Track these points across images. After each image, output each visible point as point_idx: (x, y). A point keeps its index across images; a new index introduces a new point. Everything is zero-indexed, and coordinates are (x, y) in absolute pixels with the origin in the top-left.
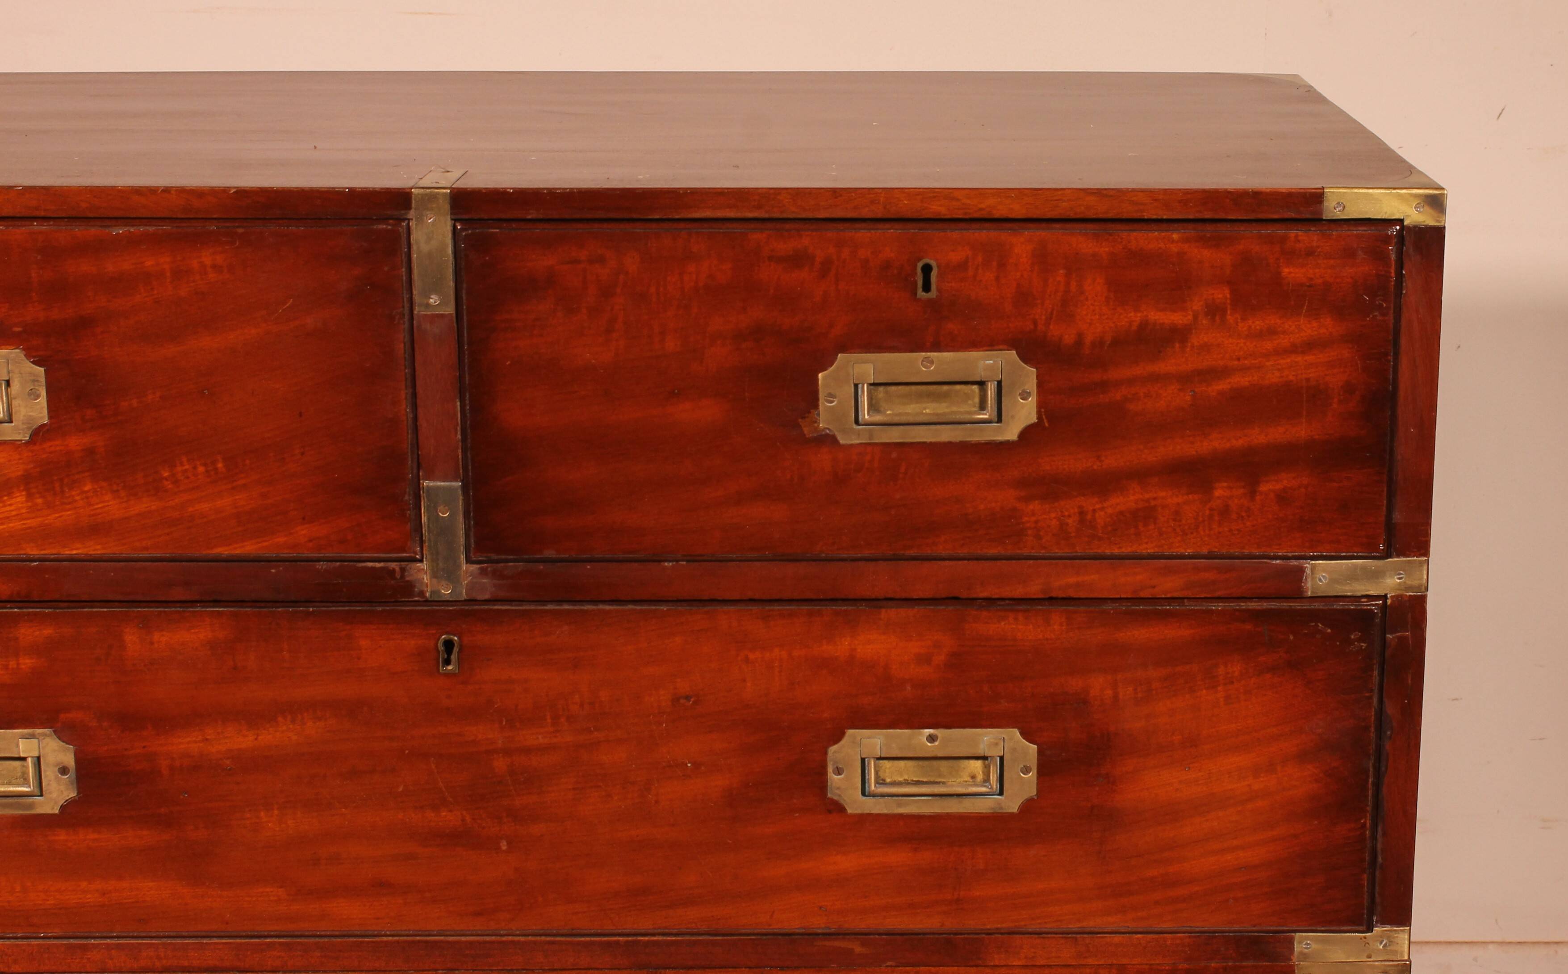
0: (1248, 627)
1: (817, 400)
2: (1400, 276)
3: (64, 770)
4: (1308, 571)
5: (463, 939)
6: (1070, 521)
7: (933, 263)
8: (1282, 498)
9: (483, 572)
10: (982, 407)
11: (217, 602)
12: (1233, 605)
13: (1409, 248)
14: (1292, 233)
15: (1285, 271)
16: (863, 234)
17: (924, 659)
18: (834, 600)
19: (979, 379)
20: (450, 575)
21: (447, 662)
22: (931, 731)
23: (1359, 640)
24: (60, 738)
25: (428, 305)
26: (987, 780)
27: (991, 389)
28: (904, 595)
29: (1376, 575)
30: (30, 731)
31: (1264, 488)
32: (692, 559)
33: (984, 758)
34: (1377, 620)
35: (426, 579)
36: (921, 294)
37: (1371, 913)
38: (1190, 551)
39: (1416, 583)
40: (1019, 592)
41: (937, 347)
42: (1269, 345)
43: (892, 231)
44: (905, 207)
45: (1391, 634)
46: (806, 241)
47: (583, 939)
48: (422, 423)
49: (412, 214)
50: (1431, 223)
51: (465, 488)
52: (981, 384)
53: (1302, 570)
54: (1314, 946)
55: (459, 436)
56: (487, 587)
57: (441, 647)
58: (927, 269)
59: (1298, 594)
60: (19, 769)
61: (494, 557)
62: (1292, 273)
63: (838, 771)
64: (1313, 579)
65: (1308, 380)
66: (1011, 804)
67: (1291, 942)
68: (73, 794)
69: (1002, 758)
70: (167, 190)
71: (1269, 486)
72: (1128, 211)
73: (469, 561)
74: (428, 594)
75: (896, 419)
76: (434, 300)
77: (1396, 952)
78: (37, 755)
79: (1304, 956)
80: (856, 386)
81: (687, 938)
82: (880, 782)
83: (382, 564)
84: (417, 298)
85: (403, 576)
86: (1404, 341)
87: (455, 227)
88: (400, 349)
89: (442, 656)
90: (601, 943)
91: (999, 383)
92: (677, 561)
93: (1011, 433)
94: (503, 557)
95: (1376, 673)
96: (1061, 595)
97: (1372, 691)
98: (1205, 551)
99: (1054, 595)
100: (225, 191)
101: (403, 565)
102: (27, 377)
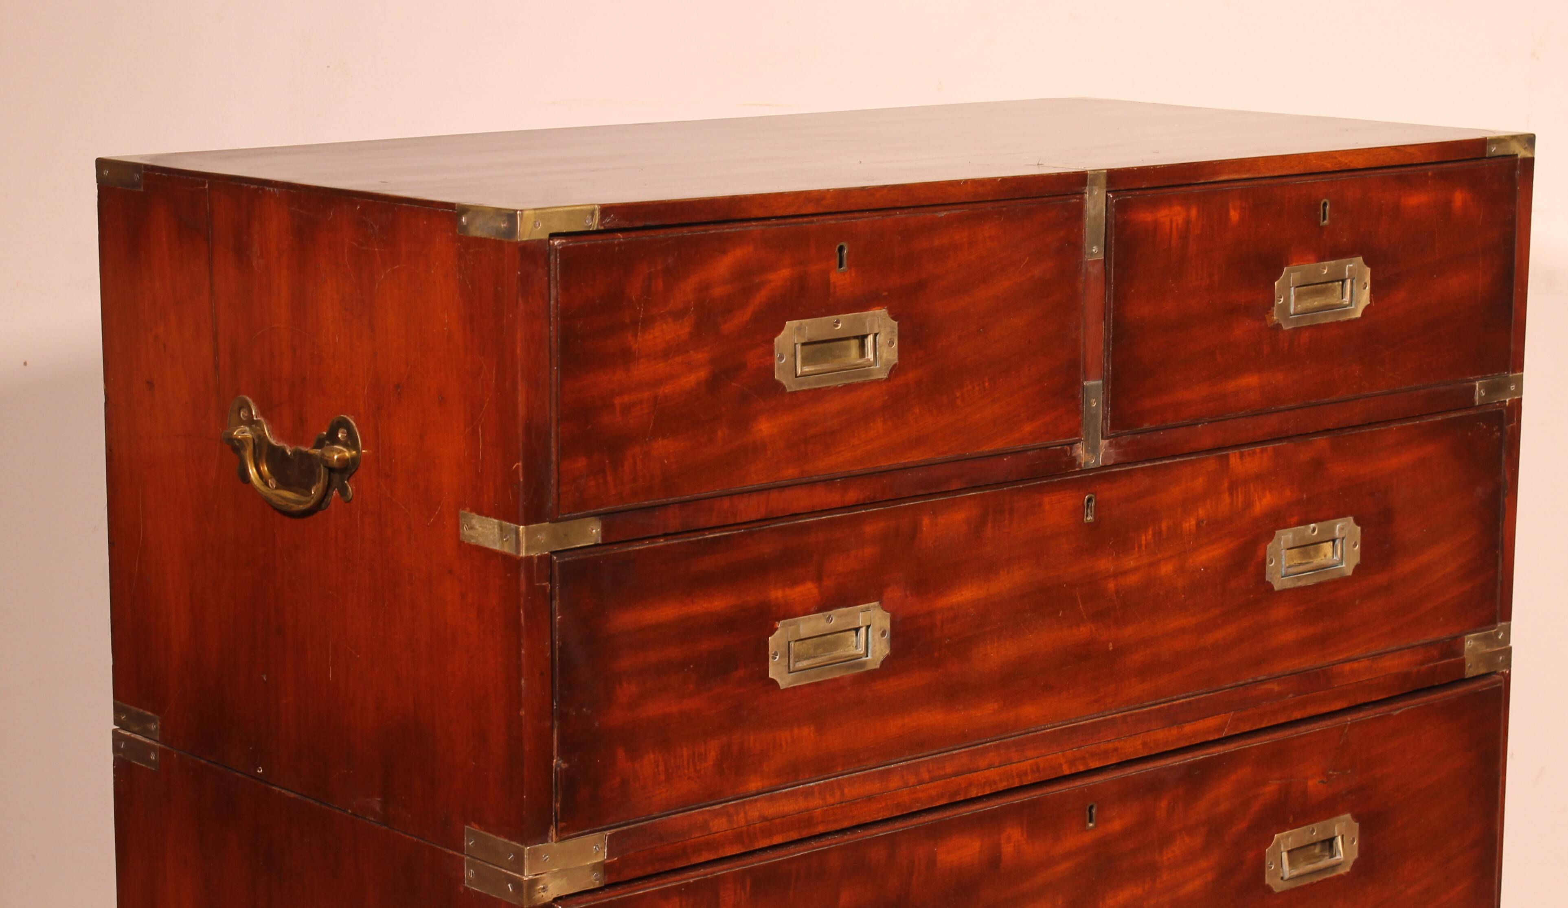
1: (1274, 300)
3: (883, 633)
4: (1477, 388)
7: (1328, 201)
9: (1111, 445)
10: (1344, 296)
12: (1445, 416)
13: (1520, 171)
18: (1274, 440)
19: (1343, 277)
20: (1093, 449)
21: (1087, 515)
22: (1313, 525)
23: (1497, 431)
24: (882, 608)
25: (1092, 254)
26: (1334, 555)
27: (1348, 284)
29: (1503, 388)
30: (867, 605)
32: (1211, 420)
33: (1334, 540)
34: (1504, 417)
35: (1082, 454)
36: (1321, 222)
37: (1498, 616)
39: (1518, 390)
41: (1330, 257)
44: (1316, 164)
45: (1508, 425)
47: (1145, 709)
49: (1087, 189)
50: (1529, 156)
51: (1104, 385)
52: (1342, 281)
53: (1474, 389)
54: (1472, 642)
55: (1103, 347)
56: (1113, 456)
57: (1085, 504)
58: (1325, 205)
59: (1472, 405)
60: (854, 638)
61: (1118, 432)
63: (1271, 561)
64: (1478, 394)
66: (1348, 568)
67: (1464, 640)
68: (888, 651)
69: (1343, 539)
70: (964, 181)
72: (1408, 159)
73: (1104, 437)
74: (1083, 465)
76: (1094, 250)
77: (1505, 640)
78: (867, 623)
79: (1468, 650)
80: (1290, 288)
81: (1196, 698)
82: (1290, 565)
83: (1060, 448)
84: (1087, 249)
85: (1071, 454)
86: (1517, 235)
87: (1107, 197)
89: (1084, 511)
91: (1352, 279)
92: (1204, 423)
93: (1357, 312)
94: (1124, 431)
96: (1374, 420)
101: (1071, 446)
102: (888, 329)
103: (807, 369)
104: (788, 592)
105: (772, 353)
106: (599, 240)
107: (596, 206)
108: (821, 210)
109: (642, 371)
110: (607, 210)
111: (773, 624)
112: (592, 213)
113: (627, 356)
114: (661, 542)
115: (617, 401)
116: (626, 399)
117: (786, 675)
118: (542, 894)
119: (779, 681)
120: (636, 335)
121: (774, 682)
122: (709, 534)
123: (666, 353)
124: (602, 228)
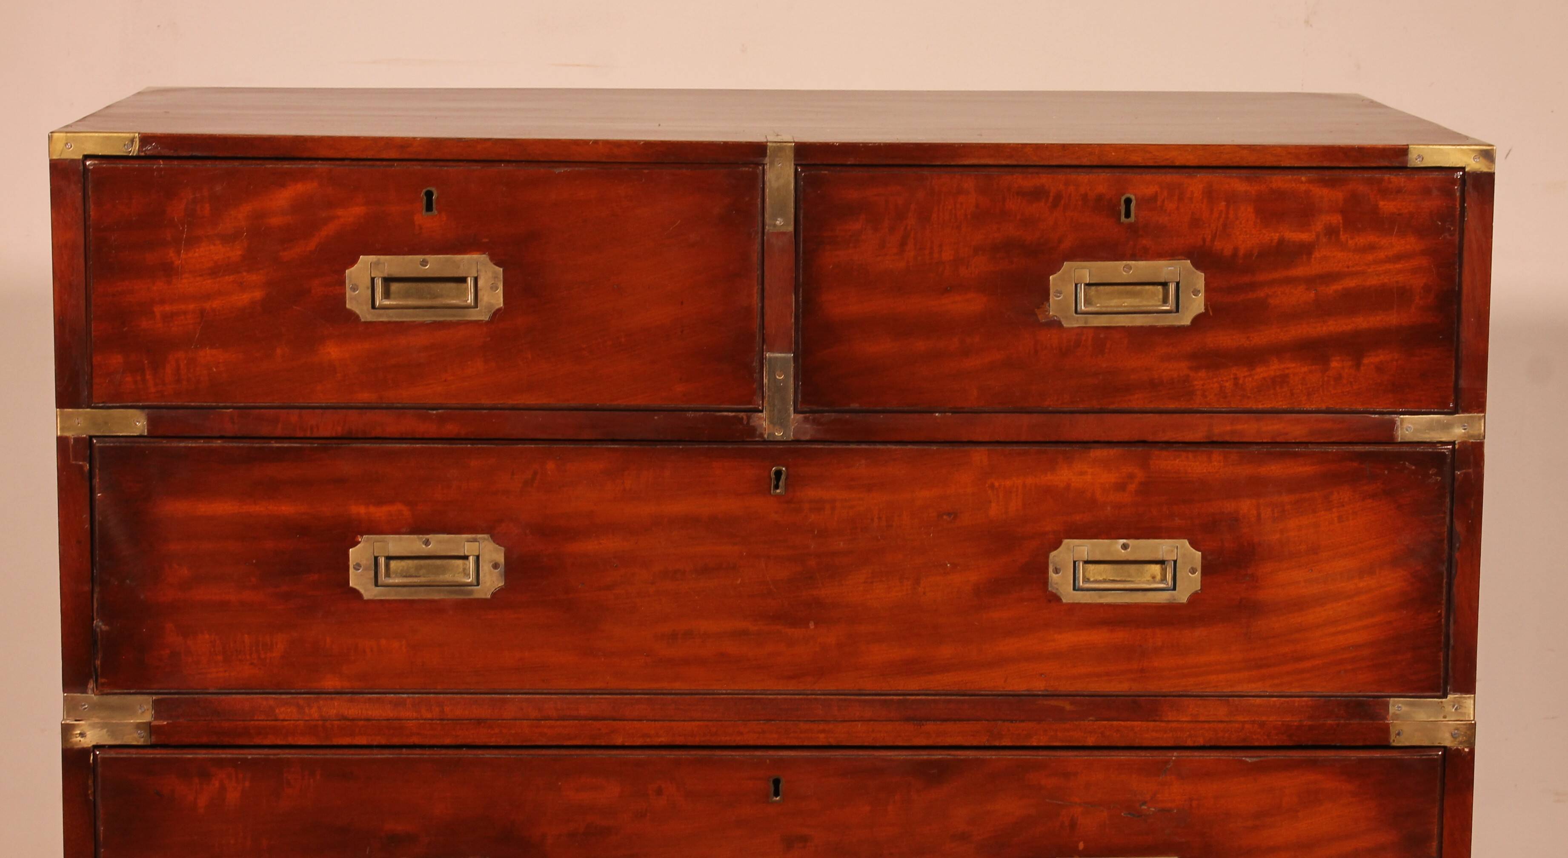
0: (1355, 464)
1: (1049, 295)
2: (1463, 208)
3: (496, 566)
4: (1398, 423)
5: (779, 697)
6: (1227, 384)
7: (1133, 197)
8: (1379, 369)
9: (806, 420)
10: (1165, 301)
11: (613, 441)
12: (1344, 448)
13: (1469, 188)
14: (1387, 176)
15: (1381, 203)
16: (1083, 177)
17: (1120, 487)
18: (1057, 443)
19: (1163, 281)
20: (782, 423)
21: (777, 487)
22: (1125, 541)
23: (1436, 475)
24: (494, 542)
25: (775, 225)
26: (1164, 579)
27: (1172, 288)
28: (1106, 439)
29: (1447, 427)
30: (474, 536)
31: (1366, 361)
32: (956, 411)
33: (1162, 562)
34: (1449, 460)
35: (765, 424)
36: (1123, 218)
37: (1446, 683)
38: (1313, 407)
39: (1476, 433)
40: (1189, 437)
41: (1134, 257)
42: (1370, 257)
43: (1104, 175)
44: (1113, 158)
45: (1458, 471)
46: (1044, 179)
47: (867, 697)
48: (767, 310)
49: (767, 160)
50: (1485, 170)
51: (795, 359)
52: (1165, 285)
53: (1393, 423)
54: (1404, 709)
55: (793, 320)
56: (809, 431)
57: (773, 476)
58: (1128, 201)
59: (1391, 441)
60: (461, 566)
61: (815, 408)
62: (1387, 206)
63: (1057, 571)
64: (1402, 429)
65: (1397, 282)
66: (1182, 596)
67: (1387, 705)
68: (502, 584)
69: (1175, 562)
70: (596, 142)
71: (1371, 360)
72: (1270, 161)
73: (796, 411)
74: (766, 436)
75: (1104, 310)
76: (779, 222)
77: (1465, 713)
78: (477, 554)
79: (1396, 717)
80: (1076, 285)
81: (943, 697)
82: (1086, 580)
83: (733, 414)
84: (767, 221)
85: (748, 423)
86: (1466, 254)
87: (796, 170)
88: (755, 258)
89: (773, 483)
90: (879, 700)
91: (1178, 284)
92: (945, 412)
93: (1186, 319)
94: (821, 408)
95: (1448, 500)
96: (1220, 440)
97: (1445, 513)
98: (1323, 407)
99: (1215, 439)
100: (636, 143)
101: (749, 414)
102: (490, 274)
103: (387, 302)
104: (372, 509)
105: (343, 283)
106: (136, 164)
107: (137, 135)
108: (406, 157)
109: (185, 284)
110: (146, 139)
111: (355, 537)
112: (132, 140)
113: (168, 270)
114: (218, 443)
115: (157, 309)
116: (167, 308)
117: (371, 586)
118: (79, 739)
119: (362, 591)
120: (179, 253)
121: (356, 593)
122: (276, 443)
123: (215, 271)
124: (143, 154)
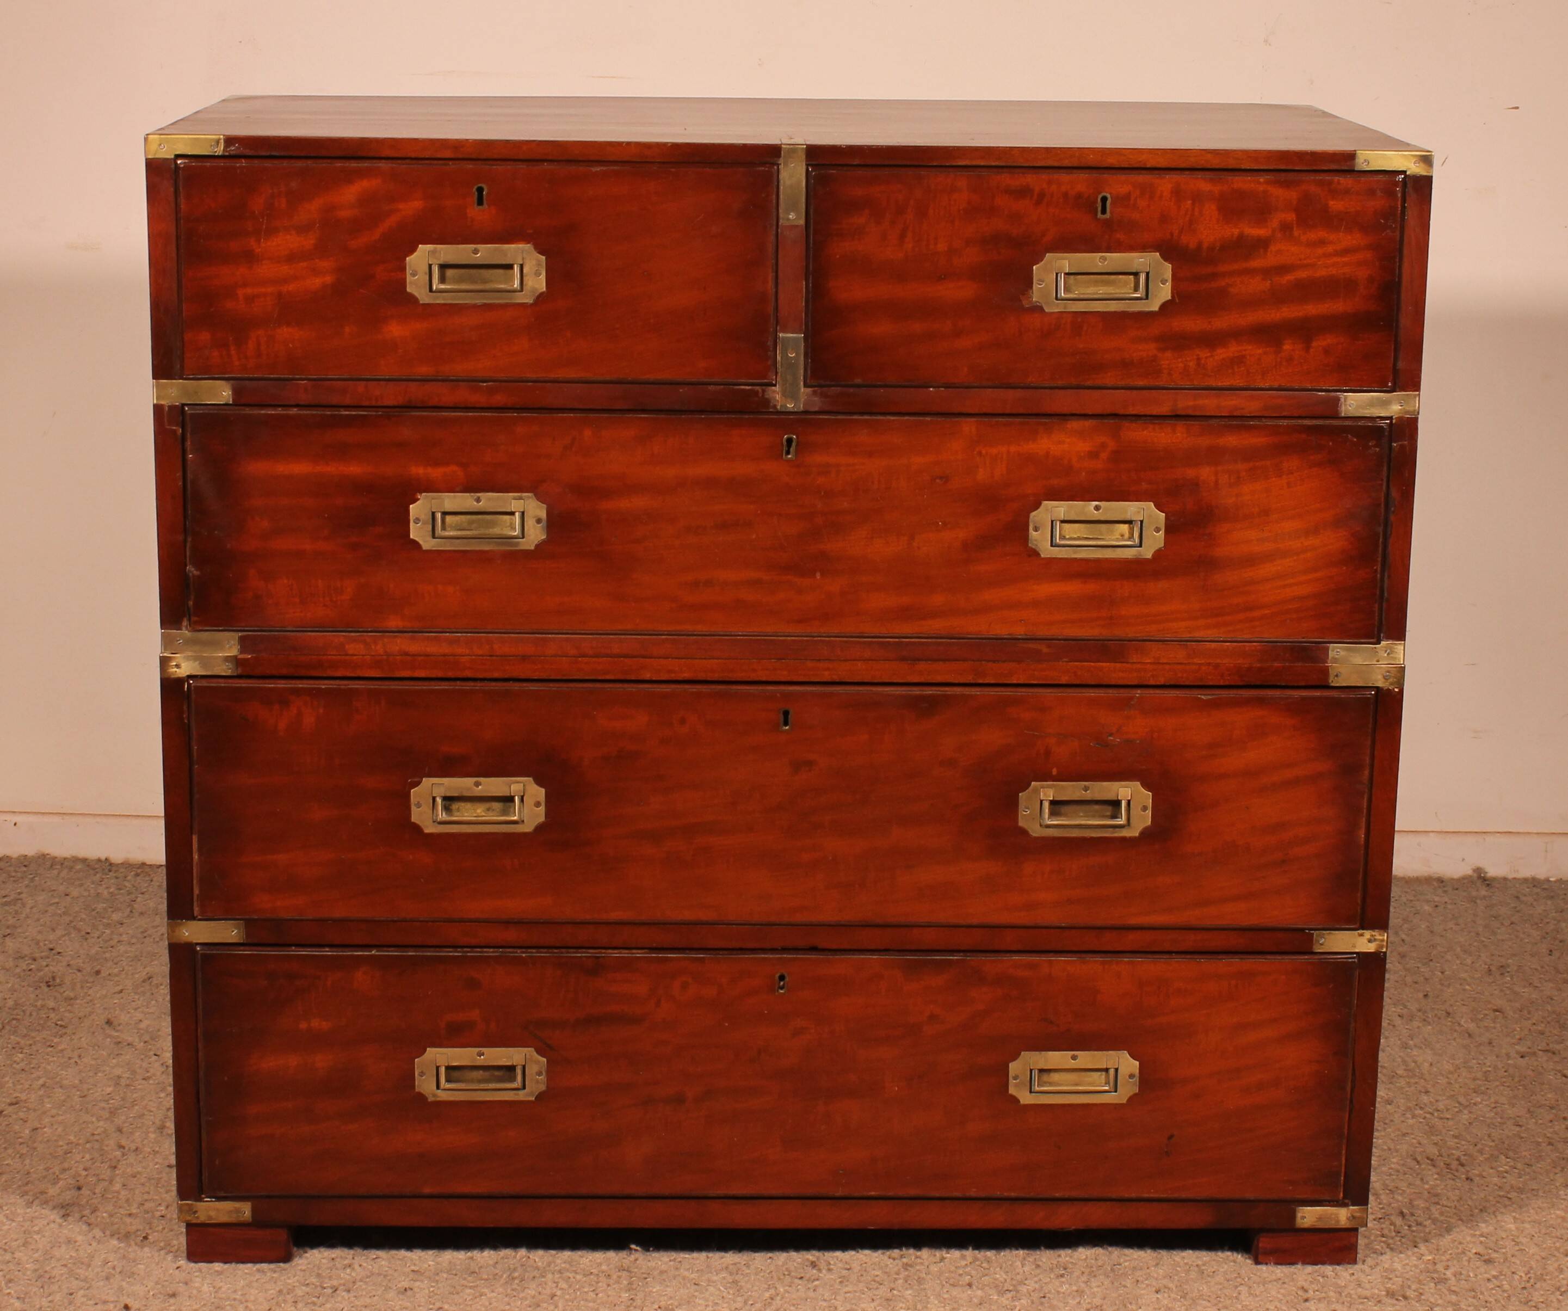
0: (1304, 436)
1: (1032, 283)
2: (1404, 207)
3: (539, 521)
4: (1342, 400)
5: (789, 638)
6: (1191, 364)
7: (1108, 196)
8: (1326, 351)
9: (815, 393)
10: (1136, 289)
11: (644, 411)
12: (1293, 422)
13: (1409, 189)
14: (1336, 178)
15: (1331, 203)
16: (1065, 177)
17: (1093, 455)
18: (1037, 415)
19: (1134, 271)
20: (794, 396)
21: (788, 453)
22: (1097, 503)
23: (1375, 446)
24: (538, 499)
25: (788, 219)
26: (1131, 537)
27: (1142, 277)
28: (1083, 412)
29: (1386, 403)
30: (519, 494)
31: (1314, 344)
32: (947, 386)
33: (1130, 522)
34: (1386, 434)
35: (778, 397)
36: (1099, 215)
37: (1379, 632)
38: (1267, 385)
39: (1411, 409)
40: (1155, 411)
41: (1109, 250)
42: (1320, 251)
43: (1083, 176)
44: (1091, 160)
45: (1395, 442)
46: (1030, 179)
47: (866, 640)
48: (781, 296)
49: (781, 161)
50: (1425, 174)
51: (805, 338)
52: (1136, 274)
53: (1338, 400)
54: (1343, 653)
55: (804, 304)
56: (817, 403)
57: (785, 443)
58: (1104, 200)
59: (1336, 416)
60: (508, 521)
61: (822, 382)
62: (1336, 205)
63: (1036, 529)
64: (1345, 405)
65: (1344, 274)
66: (1147, 552)
67: (1328, 649)
68: (544, 537)
69: (1142, 522)
70: (629, 144)
71: (1319, 343)
72: (1232, 164)
73: (806, 385)
74: (779, 407)
75: (1082, 296)
76: (792, 216)
77: (1396, 658)
78: (522, 510)
79: (1335, 660)
80: (1057, 274)
81: (934, 640)
82: (1062, 537)
83: (750, 387)
84: (781, 215)
85: (763, 395)
86: (1405, 252)
87: (807, 170)
88: (770, 248)
89: (785, 448)
90: (878, 643)
91: (1148, 274)
92: (939, 387)
93: (1154, 306)
94: (828, 383)
95: (1385, 468)
96: (1183, 413)
97: (1382, 480)
98: (1276, 385)
99: (1179, 413)
100: (665, 144)
101: (764, 387)
102: (534, 262)
103: (442, 287)
104: (430, 470)
105: (403, 269)
106: (222, 163)
107: (222, 137)
108: (461, 156)
109: (265, 270)
110: (229, 141)
111: (414, 495)
112: (218, 142)
113: (250, 257)
114: (294, 411)
115: (241, 292)
116: (249, 291)
117: (430, 539)
118: (175, 669)
119: (421, 542)
120: (259, 241)
121: (415, 544)
122: (345, 411)
123: (291, 258)
124: (227, 154)
